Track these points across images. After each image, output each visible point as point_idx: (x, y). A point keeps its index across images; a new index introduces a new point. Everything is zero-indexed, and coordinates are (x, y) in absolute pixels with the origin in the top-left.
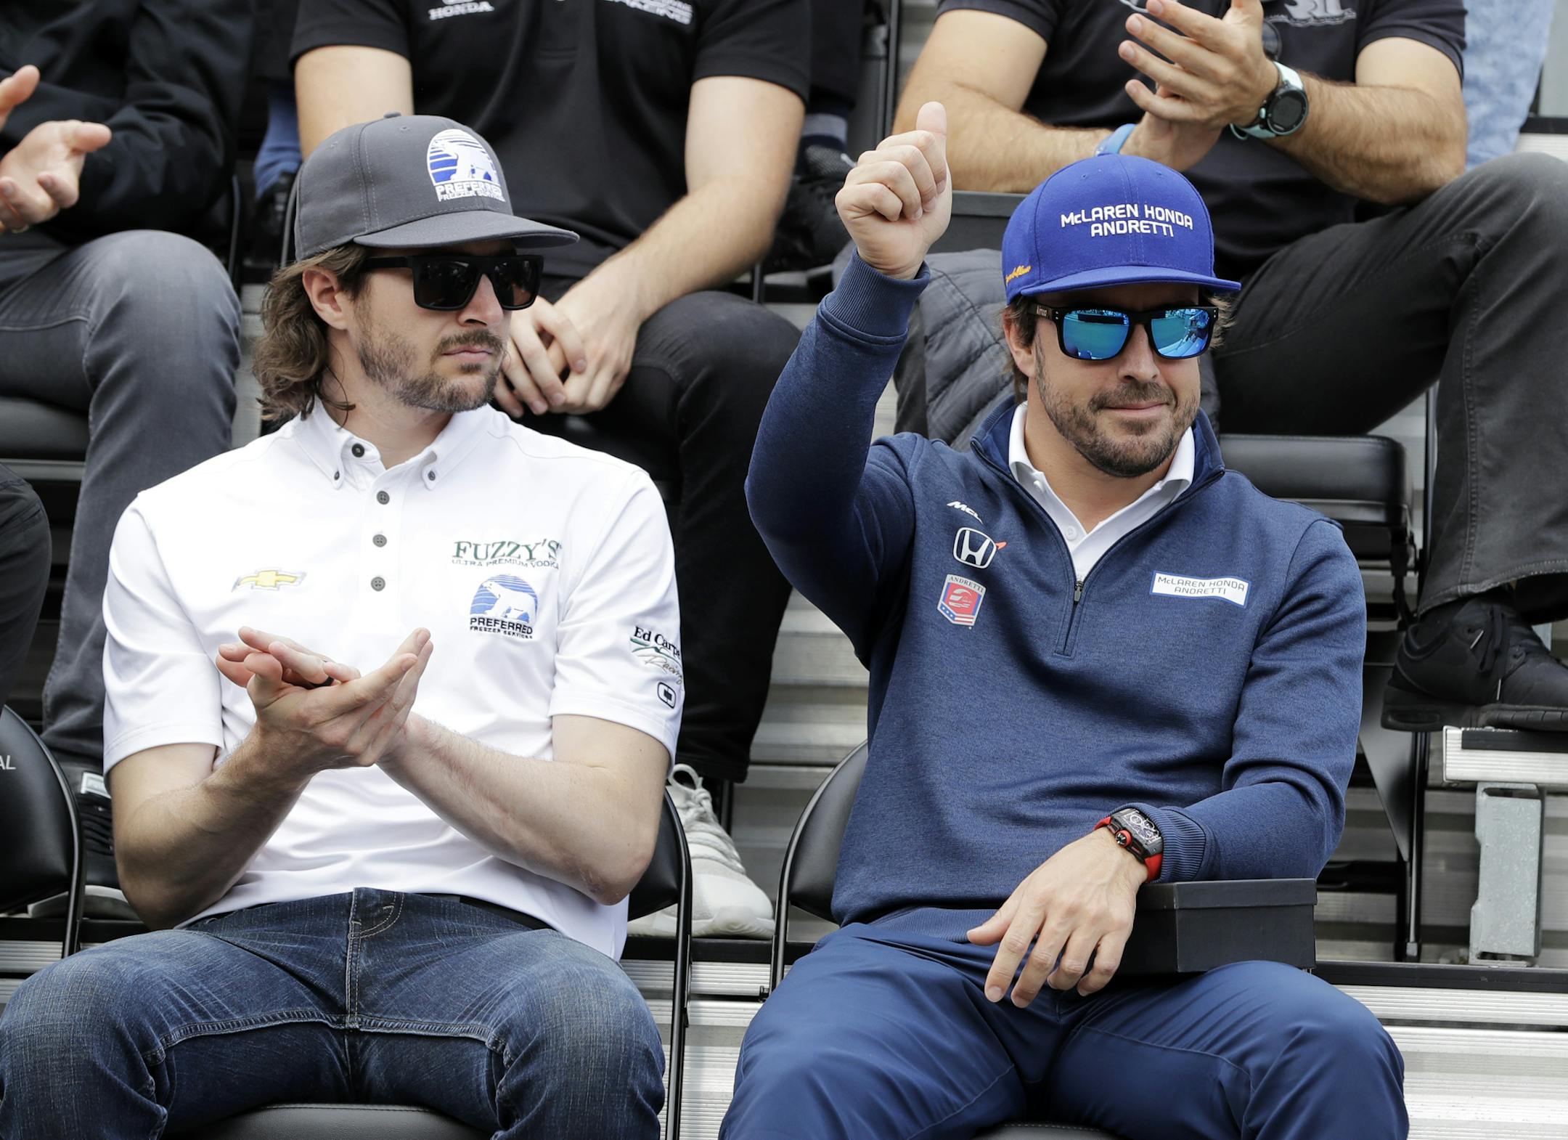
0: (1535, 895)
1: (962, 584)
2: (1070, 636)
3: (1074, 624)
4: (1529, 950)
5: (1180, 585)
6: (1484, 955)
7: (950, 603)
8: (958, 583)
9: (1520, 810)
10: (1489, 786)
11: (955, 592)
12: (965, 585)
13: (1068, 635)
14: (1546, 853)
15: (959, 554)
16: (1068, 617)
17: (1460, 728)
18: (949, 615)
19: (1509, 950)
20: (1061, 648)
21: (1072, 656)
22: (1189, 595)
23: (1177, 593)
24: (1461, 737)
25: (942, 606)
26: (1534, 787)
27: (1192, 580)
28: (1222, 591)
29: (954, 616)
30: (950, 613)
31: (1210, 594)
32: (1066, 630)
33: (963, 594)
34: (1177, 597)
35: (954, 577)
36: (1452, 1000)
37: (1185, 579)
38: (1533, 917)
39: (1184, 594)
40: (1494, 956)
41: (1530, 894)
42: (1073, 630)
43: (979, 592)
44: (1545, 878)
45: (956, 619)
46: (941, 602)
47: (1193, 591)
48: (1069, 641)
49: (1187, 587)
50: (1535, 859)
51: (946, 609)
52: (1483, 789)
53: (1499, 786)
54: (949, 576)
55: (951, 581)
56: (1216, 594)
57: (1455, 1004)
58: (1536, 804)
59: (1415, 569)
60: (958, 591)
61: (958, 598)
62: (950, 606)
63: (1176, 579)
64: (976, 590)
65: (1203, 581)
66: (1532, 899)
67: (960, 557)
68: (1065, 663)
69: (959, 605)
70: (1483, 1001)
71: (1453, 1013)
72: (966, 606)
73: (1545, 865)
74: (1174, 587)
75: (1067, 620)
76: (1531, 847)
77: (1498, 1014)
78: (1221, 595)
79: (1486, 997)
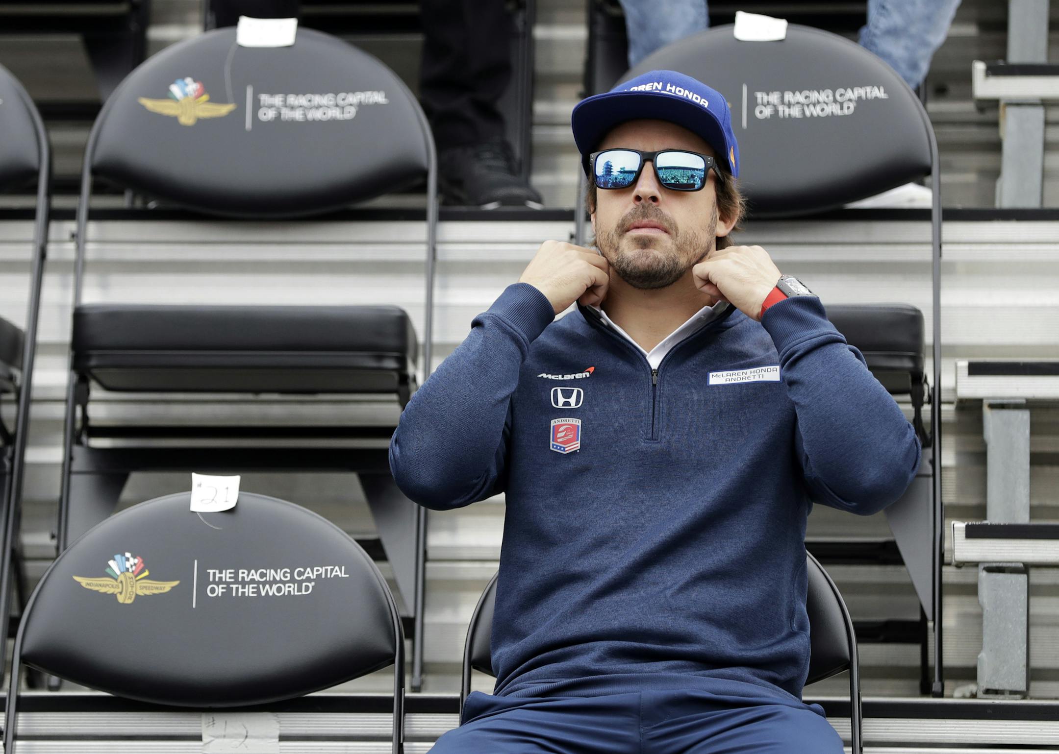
0: (1025, 646)
1: (564, 423)
2: (654, 426)
3: (656, 416)
4: (1021, 686)
5: (729, 377)
6: (988, 691)
7: (559, 440)
8: (560, 423)
9: (1012, 582)
10: (987, 565)
11: (560, 430)
12: (566, 423)
13: (653, 425)
14: (1032, 611)
15: (556, 403)
16: (651, 411)
17: (964, 522)
18: (560, 449)
19: (1007, 687)
20: (650, 435)
21: (659, 440)
22: (736, 382)
23: (728, 382)
24: (965, 529)
25: (553, 445)
26: (1021, 565)
27: (736, 372)
28: (761, 376)
29: (564, 448)
30: (561, 447)
31: (752, 380)
32: (651, 422)
33: (566, 429)
34: (728, 385)
35: (556, 420)
36: (967, 727)
37: (731, 372)
38: (1024, 662)
39: (733, 382)
40: (996, 692)
41: (1022, 645)
42: (656, 421)
43: (577, 424)
44: (1032, 630)
45: (566, 449)
46: (552, 442)
47: (739, 379)
48: (654, 429)
49: (734, 377)
50: (1025, 618)
51: (557, 446)
52: (982, 567)
53: (994, 565)
54: (552, 422)
55: (555, 424)
56: (757, 379)
57: (968, 730)
58: (1023, 578)
59: (929, 402)
60: (561, 429)
61: (563, 434)
62: (560, 443)
63: (725, 373)
64: (574, 423)
65: (745, 371)
66: (1023, 648)
67: (558, 405)
68: (654, 445)
69: (565, 439)
70: (990, 728)
71: (967, 737)
72: (571, 436)
73: (1031, 620)
74: (725, 379)
75: (651, 414)
76: (1021, 610)
77: (1001, 738)
78: (761, 379)
79: (992, 725)
